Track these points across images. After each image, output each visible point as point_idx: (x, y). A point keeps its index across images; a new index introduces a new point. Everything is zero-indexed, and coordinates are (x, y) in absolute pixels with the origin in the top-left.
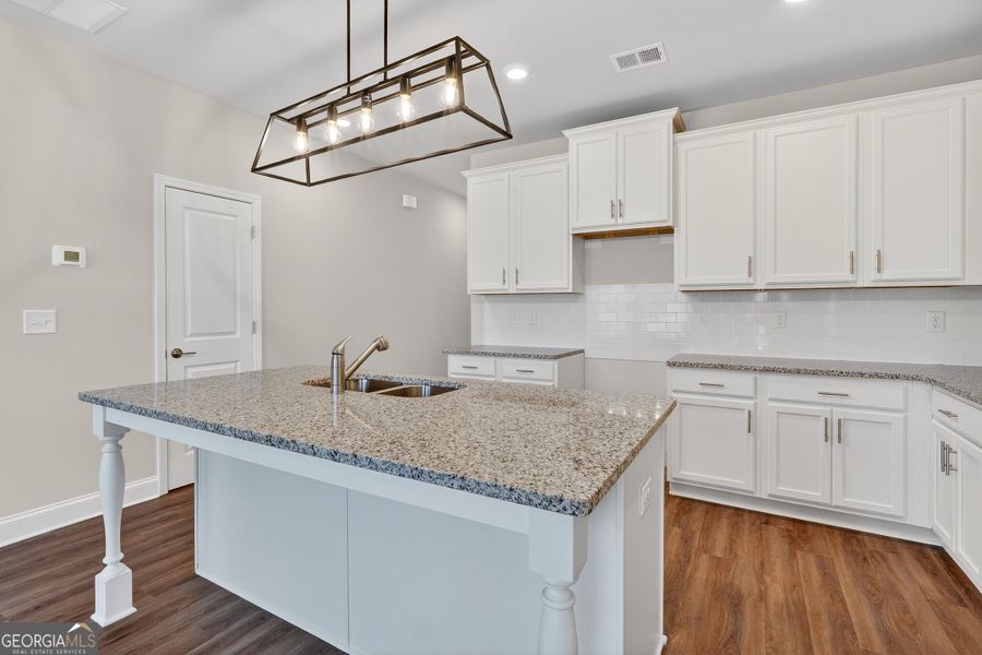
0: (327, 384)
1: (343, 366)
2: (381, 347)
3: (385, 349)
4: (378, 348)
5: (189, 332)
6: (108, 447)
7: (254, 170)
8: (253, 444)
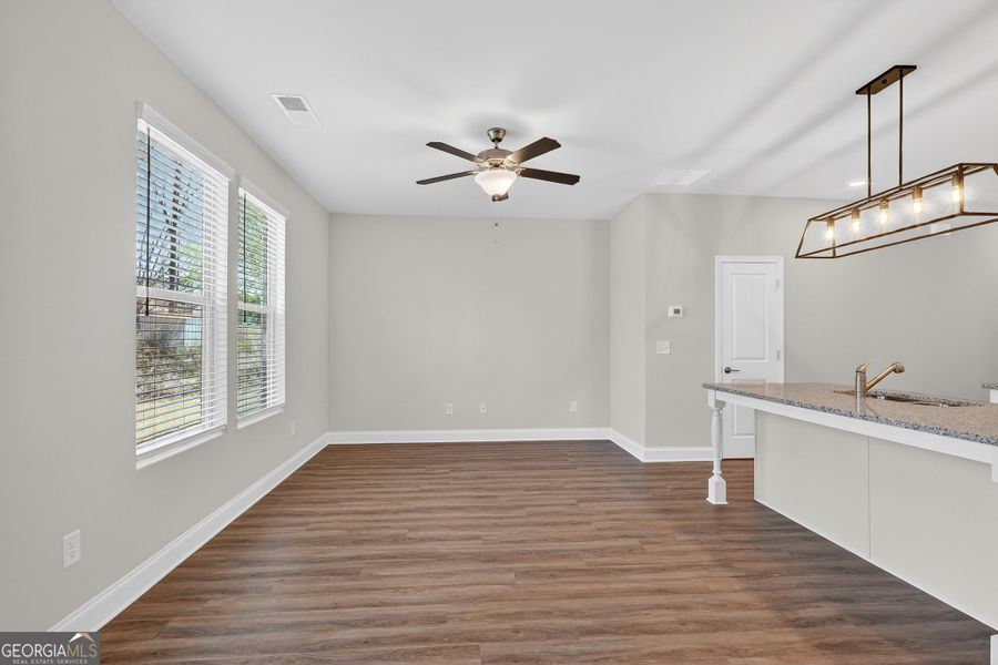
0: (853, 393)
1: (865, 380)
2: (898, 370)
3: (901, 371)
4: (895, 370)
5: (735, 356)
6: (715, 413)
7: (797, 257)
8: (813, 411)
